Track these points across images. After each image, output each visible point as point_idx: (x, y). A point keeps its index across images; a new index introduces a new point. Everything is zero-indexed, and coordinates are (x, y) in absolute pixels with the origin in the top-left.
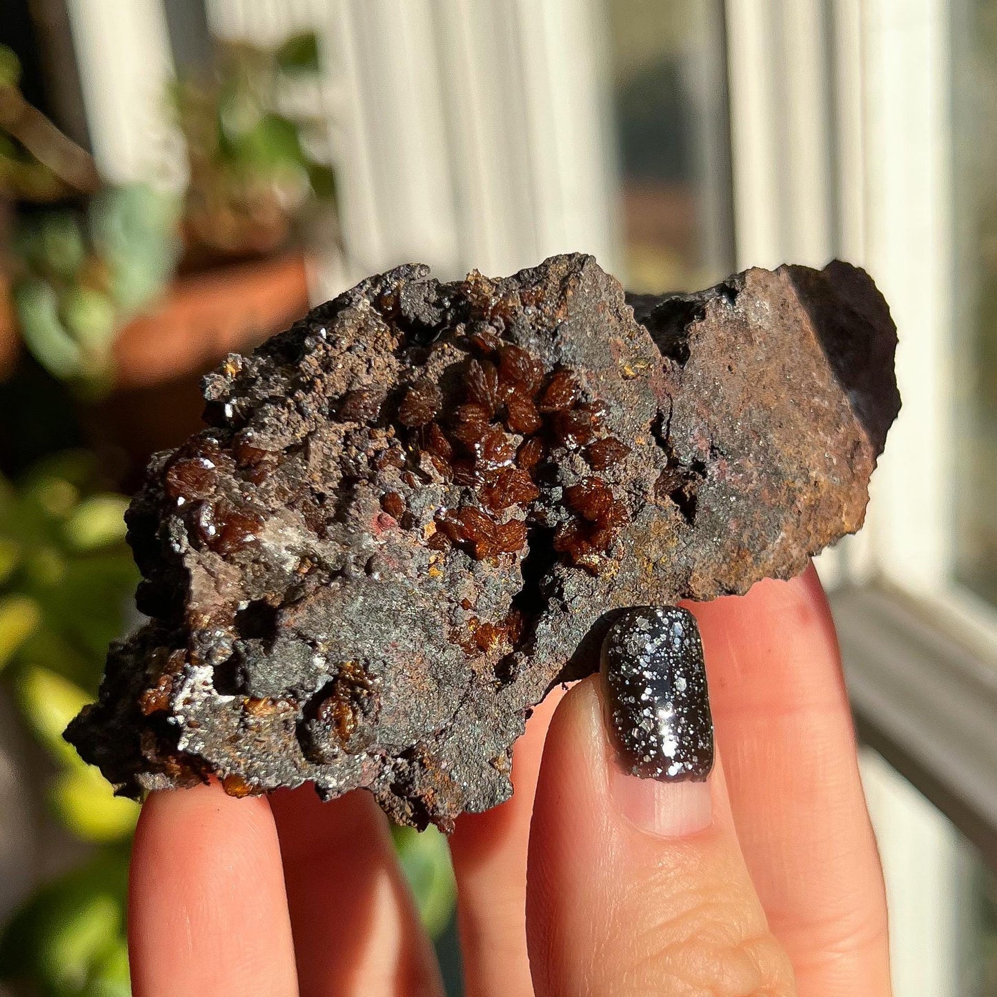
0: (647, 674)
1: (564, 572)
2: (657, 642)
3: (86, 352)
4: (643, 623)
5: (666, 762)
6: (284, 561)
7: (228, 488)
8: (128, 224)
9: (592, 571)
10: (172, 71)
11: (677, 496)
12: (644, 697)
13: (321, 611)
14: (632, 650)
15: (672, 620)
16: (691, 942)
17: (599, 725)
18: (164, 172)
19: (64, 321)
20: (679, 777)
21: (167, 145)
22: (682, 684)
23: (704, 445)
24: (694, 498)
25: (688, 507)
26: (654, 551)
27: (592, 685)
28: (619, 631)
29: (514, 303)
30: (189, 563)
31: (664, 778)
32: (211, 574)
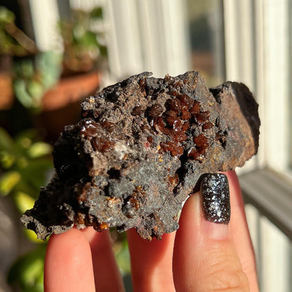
0: (214, 192)
1: (192, 162)
2: (217, 183)
3: (34, 100)
4: (213, 177)
5: (218, 218)
6: (120, 156)
7: (102, 134)
8: (47, 63)
9: (200, 162)
10: (59, 18)
11: (221, 141)
12: (213, 199)
13: (133, 170)
14: (210, 185)
15: (222, 177)
16: (222, 270)
18: (57, 48)
19: (28, 91)
20: (221, 223)
21: (58, 40)
22: (223, 196)
23: (226, 127)
24: (225, 141)
25: (224, 144)
26: (215, 157)
28: (206, 179)
29: (182, 82)
30: (93, 156)
31: (217, 222)
32: (100, 159)
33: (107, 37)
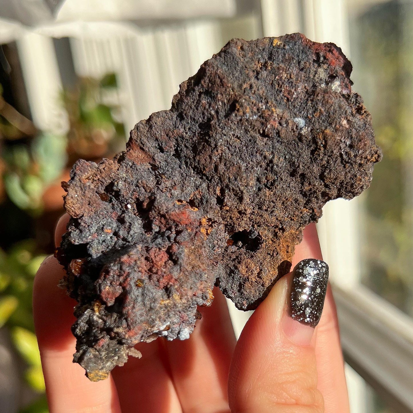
2: (315, 273)
3: (32, 200)
4: (312, 264)
15: (322, 266)
17: (285, 295)
20: (307, 323)
27: (286, 280)
28: (302, 264)
33: (124, 111)
